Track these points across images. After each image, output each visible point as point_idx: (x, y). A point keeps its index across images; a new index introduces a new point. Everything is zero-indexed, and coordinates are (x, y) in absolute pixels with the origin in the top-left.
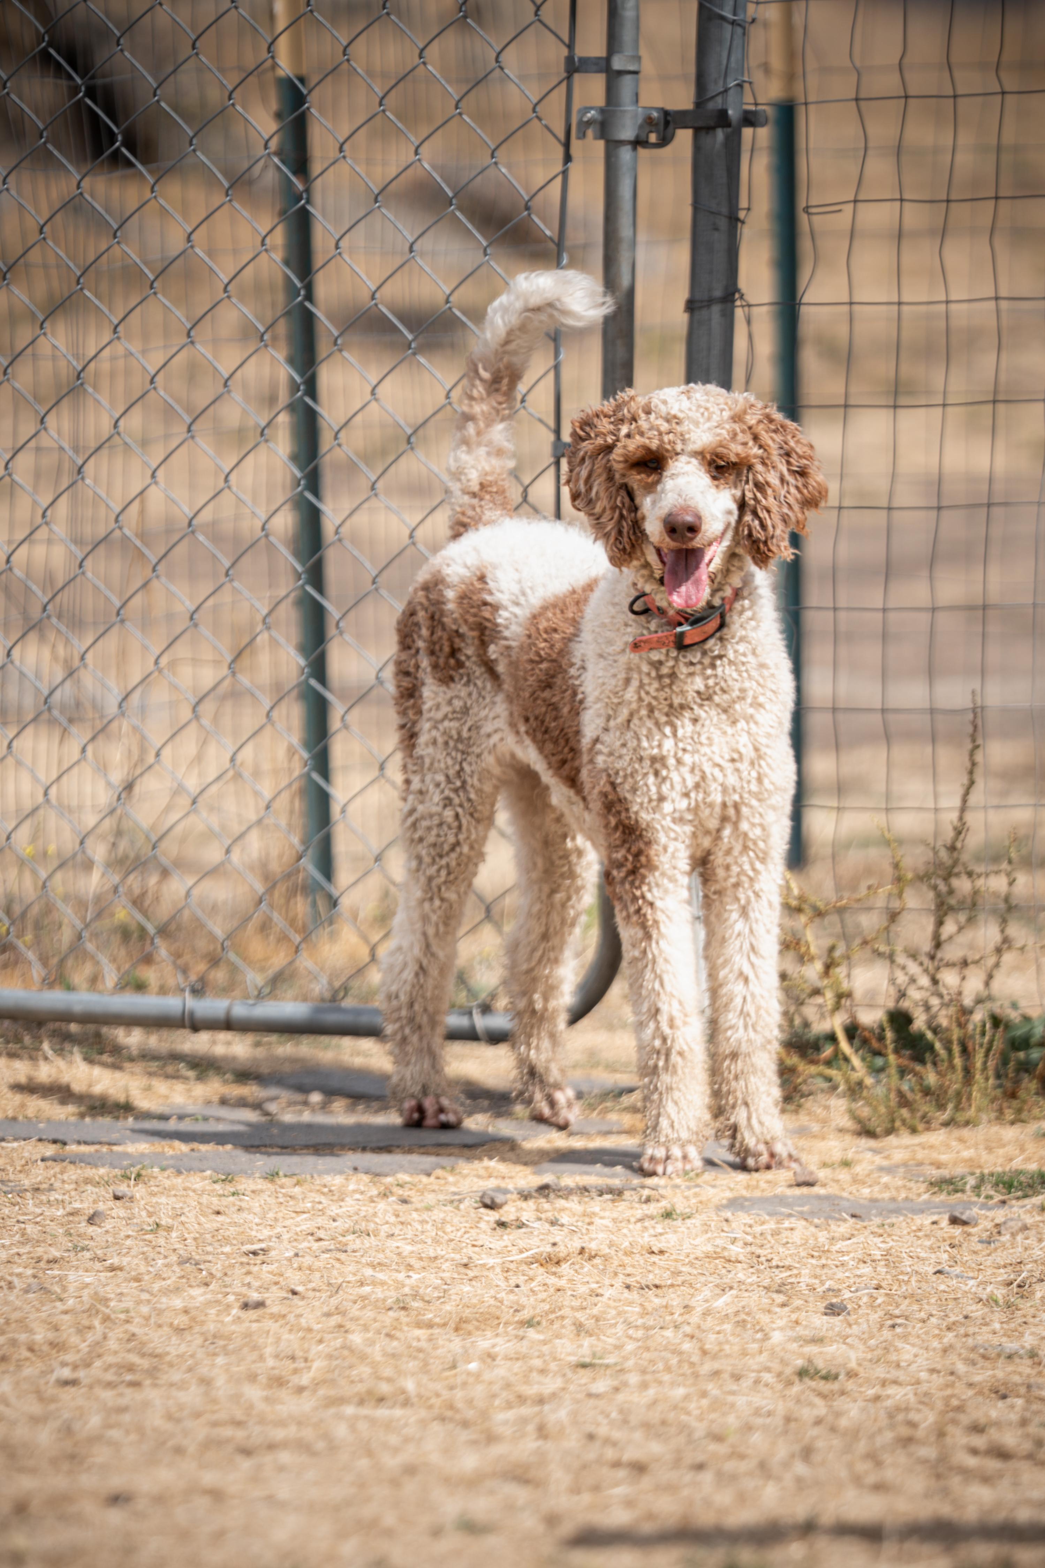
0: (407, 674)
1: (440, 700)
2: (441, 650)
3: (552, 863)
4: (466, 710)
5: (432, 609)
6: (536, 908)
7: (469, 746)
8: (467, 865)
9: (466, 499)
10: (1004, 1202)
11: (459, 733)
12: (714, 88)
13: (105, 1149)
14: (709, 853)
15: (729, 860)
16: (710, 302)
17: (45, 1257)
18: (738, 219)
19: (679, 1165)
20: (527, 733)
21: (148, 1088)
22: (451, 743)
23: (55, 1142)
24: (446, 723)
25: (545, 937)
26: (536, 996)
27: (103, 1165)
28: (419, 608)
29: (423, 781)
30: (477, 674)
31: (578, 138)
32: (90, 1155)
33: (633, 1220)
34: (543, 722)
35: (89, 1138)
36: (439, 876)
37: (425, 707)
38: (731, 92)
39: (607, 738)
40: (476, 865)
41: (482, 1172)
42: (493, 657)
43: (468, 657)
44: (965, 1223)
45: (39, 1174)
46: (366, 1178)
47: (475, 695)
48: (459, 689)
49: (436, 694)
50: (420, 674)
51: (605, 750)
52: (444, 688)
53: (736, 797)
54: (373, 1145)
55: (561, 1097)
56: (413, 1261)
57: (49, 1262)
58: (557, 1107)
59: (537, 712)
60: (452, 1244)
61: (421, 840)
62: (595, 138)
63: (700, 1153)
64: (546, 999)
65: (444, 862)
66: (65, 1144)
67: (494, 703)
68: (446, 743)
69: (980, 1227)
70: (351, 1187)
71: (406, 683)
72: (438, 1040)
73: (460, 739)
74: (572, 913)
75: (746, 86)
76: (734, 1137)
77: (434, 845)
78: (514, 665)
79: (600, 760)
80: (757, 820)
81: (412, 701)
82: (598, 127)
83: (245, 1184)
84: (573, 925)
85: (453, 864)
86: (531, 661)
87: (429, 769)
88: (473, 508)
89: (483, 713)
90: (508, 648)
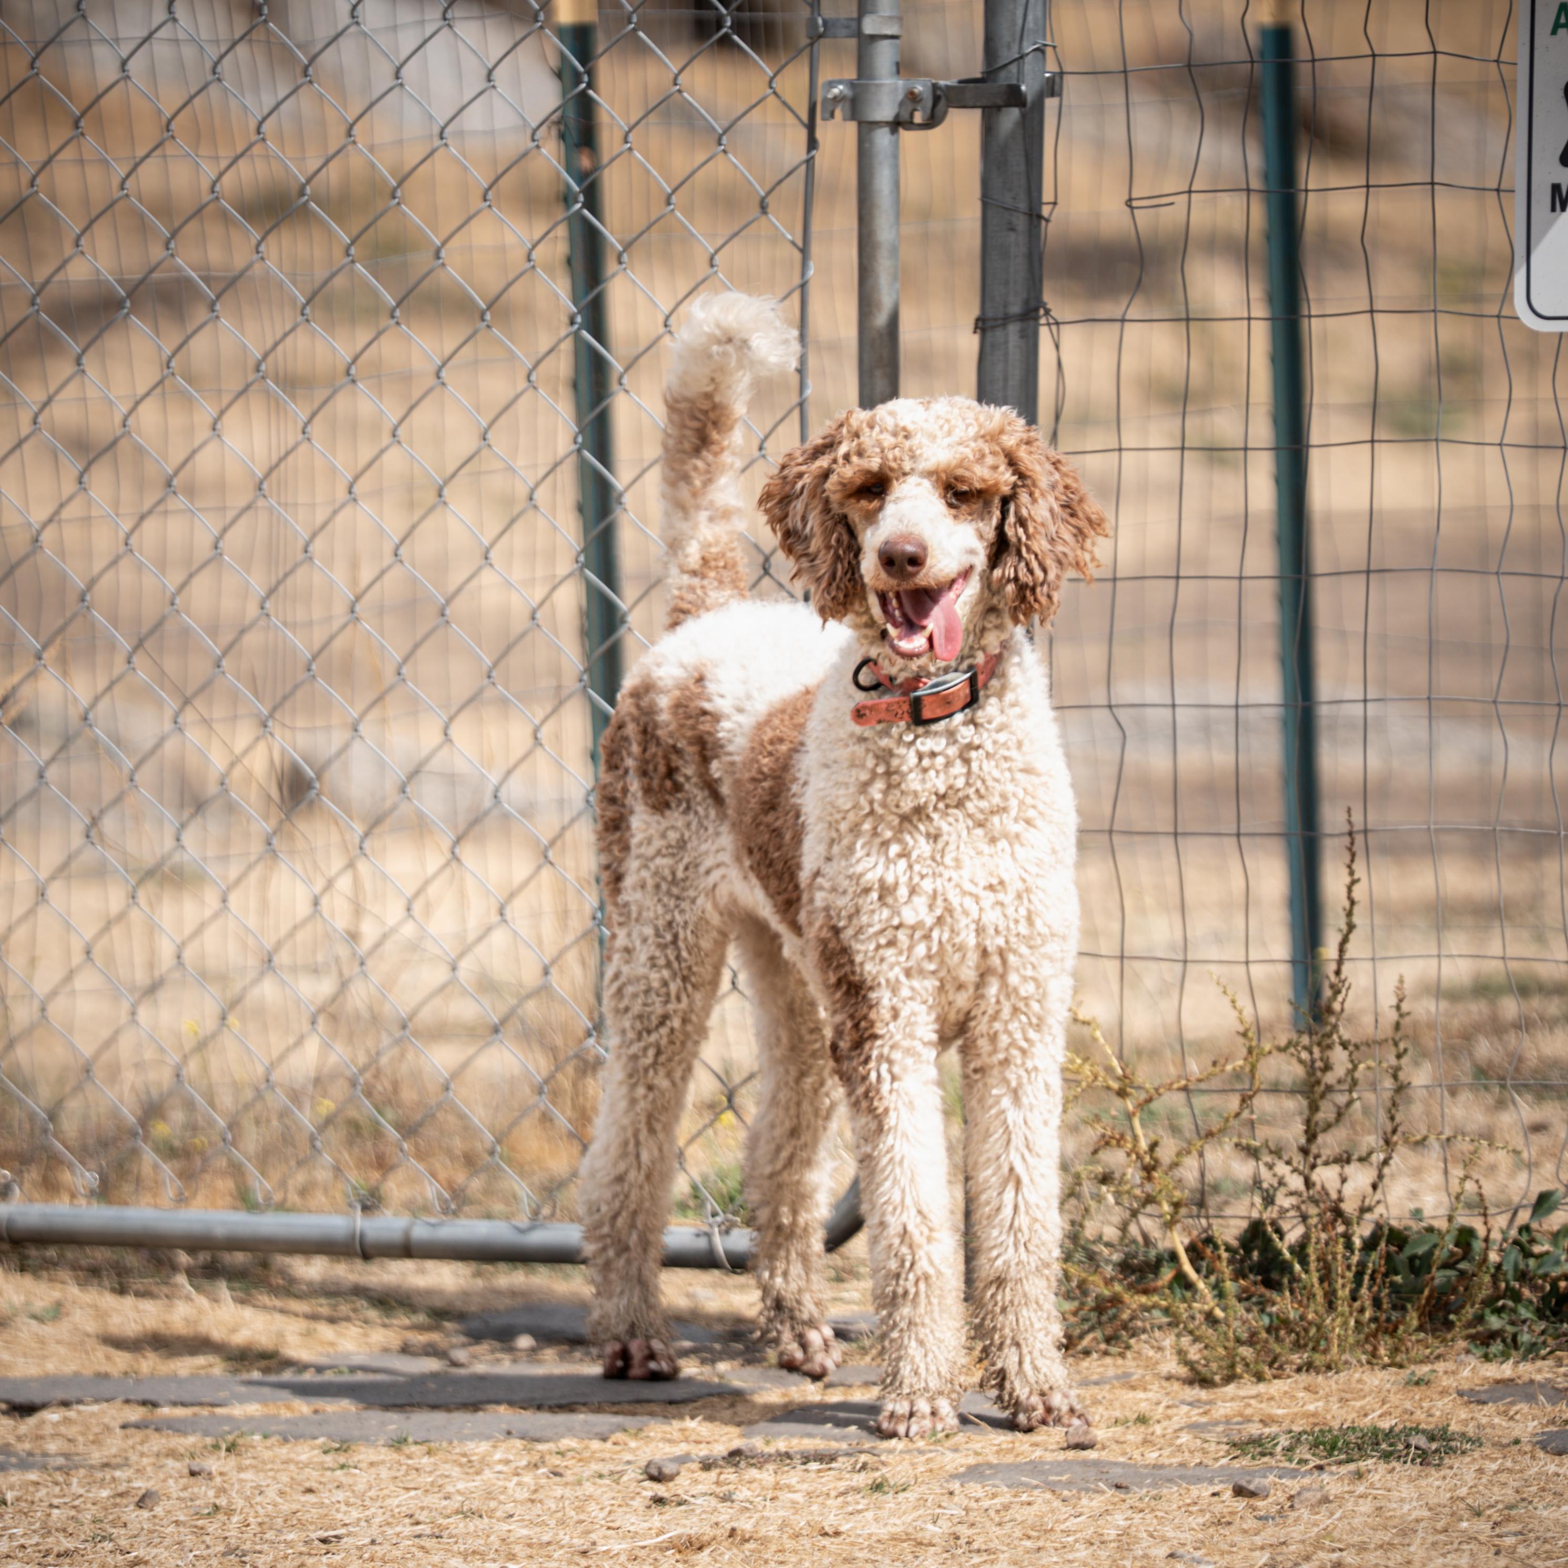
0: (612, 800)
1: (652, 831)
2: (655, 769)
3: (801, 1039)
4: (682, 844)
5: (644, 719)
6: (783, 1096)
7: (684, 889)
8: (683, 1043)
9: (686, 579)
10: (1320, 1468)
11: (674, 874)
12: (1006, 55)
13: (205, 1412)
14: (968, 1017)
15: (997, 1026)
16: (1006, 319)
17: (56, 1550)
18: (1040, 217)
19: (927, 1423)
20: (751, 867)
21: (308, 1334)
22: (664, 886)
23: (144, 1403)
24: (659, 861)
25: (794, 1133)
26: (785, 1209)
27: (194, 1432)
28: (627, 719)
29: (629, 935)
30: (699, 798)
31: (823, 119)
32: (183, 1420)
33: (833, 1494)
34: (766, 852)
35: (187, 1398)
36: (645, 1055)
37: (634, 841)
38: (1028, 59)
39: (828, 869)
40: (697, 1043)
41: (676, 1435)
42: (717, 775)
43: (688, 778)
44: (1252, 1494)
45: (114, 1445)
46: (519, 1443)
47: (694, 826)
48: (676, 818)
49: (647, 823)
50: (629, 801)
51: (827, 885)
52: (658, 817)
53: (1000, 941)
54: (552, 1402)
55: (814, 1337)
56: (517, 1549)
57: (59, 1555)
58: (811, 1350)
59: (759, 841)
60: (581, 1528)
61: (627, 1009)
62: (845, 119)
63: (955, 1408)
64: (795, 1212)
65: (653, 1038)
66: (155, 1405)
67: (717, 834)
68: (657, 887)
69: (1270, 1500)
70: (498, 1456)
71: (611, 812)
72: (652, 1265)
73: (674, 881)
74: (827, 1101)
75: (1049, 51)
76: (1001, 1386)
77: (640, 1017)
78: (737, 783)
79: (820, 898)
80: (1029, 972)
81: (618, 834)
82: (848, 105)
83: (364, 1454)
84: (828, 1117)
85: (664, 1042)
86: (754, 780)
87: (637, 920)
88: (692, 589)
89: (704, 847)
90: (732, 764)
